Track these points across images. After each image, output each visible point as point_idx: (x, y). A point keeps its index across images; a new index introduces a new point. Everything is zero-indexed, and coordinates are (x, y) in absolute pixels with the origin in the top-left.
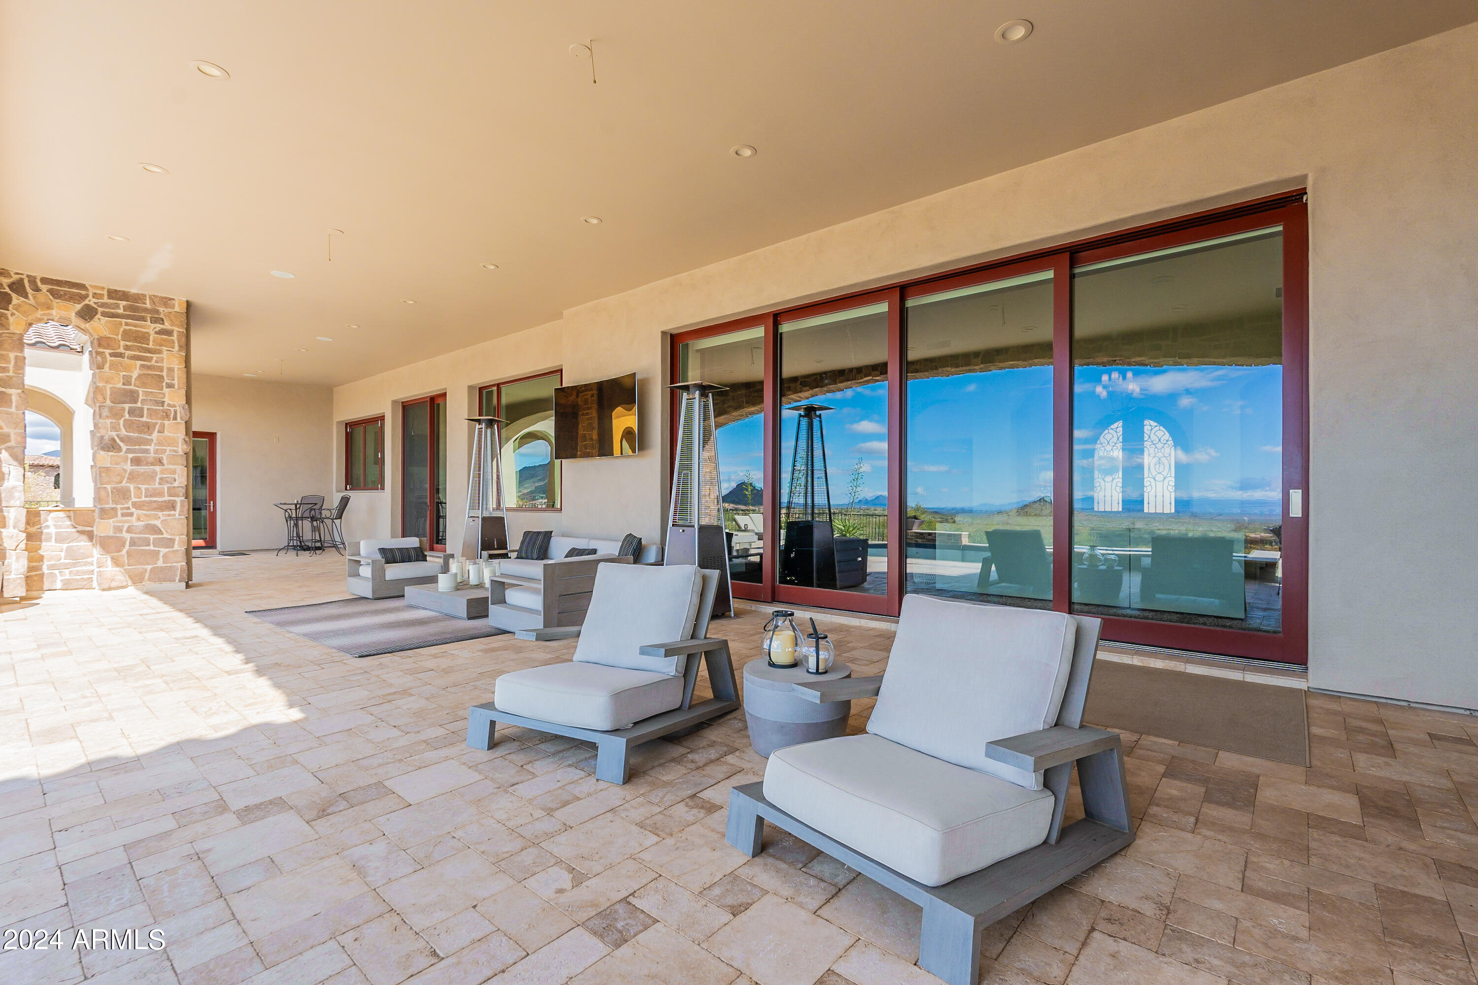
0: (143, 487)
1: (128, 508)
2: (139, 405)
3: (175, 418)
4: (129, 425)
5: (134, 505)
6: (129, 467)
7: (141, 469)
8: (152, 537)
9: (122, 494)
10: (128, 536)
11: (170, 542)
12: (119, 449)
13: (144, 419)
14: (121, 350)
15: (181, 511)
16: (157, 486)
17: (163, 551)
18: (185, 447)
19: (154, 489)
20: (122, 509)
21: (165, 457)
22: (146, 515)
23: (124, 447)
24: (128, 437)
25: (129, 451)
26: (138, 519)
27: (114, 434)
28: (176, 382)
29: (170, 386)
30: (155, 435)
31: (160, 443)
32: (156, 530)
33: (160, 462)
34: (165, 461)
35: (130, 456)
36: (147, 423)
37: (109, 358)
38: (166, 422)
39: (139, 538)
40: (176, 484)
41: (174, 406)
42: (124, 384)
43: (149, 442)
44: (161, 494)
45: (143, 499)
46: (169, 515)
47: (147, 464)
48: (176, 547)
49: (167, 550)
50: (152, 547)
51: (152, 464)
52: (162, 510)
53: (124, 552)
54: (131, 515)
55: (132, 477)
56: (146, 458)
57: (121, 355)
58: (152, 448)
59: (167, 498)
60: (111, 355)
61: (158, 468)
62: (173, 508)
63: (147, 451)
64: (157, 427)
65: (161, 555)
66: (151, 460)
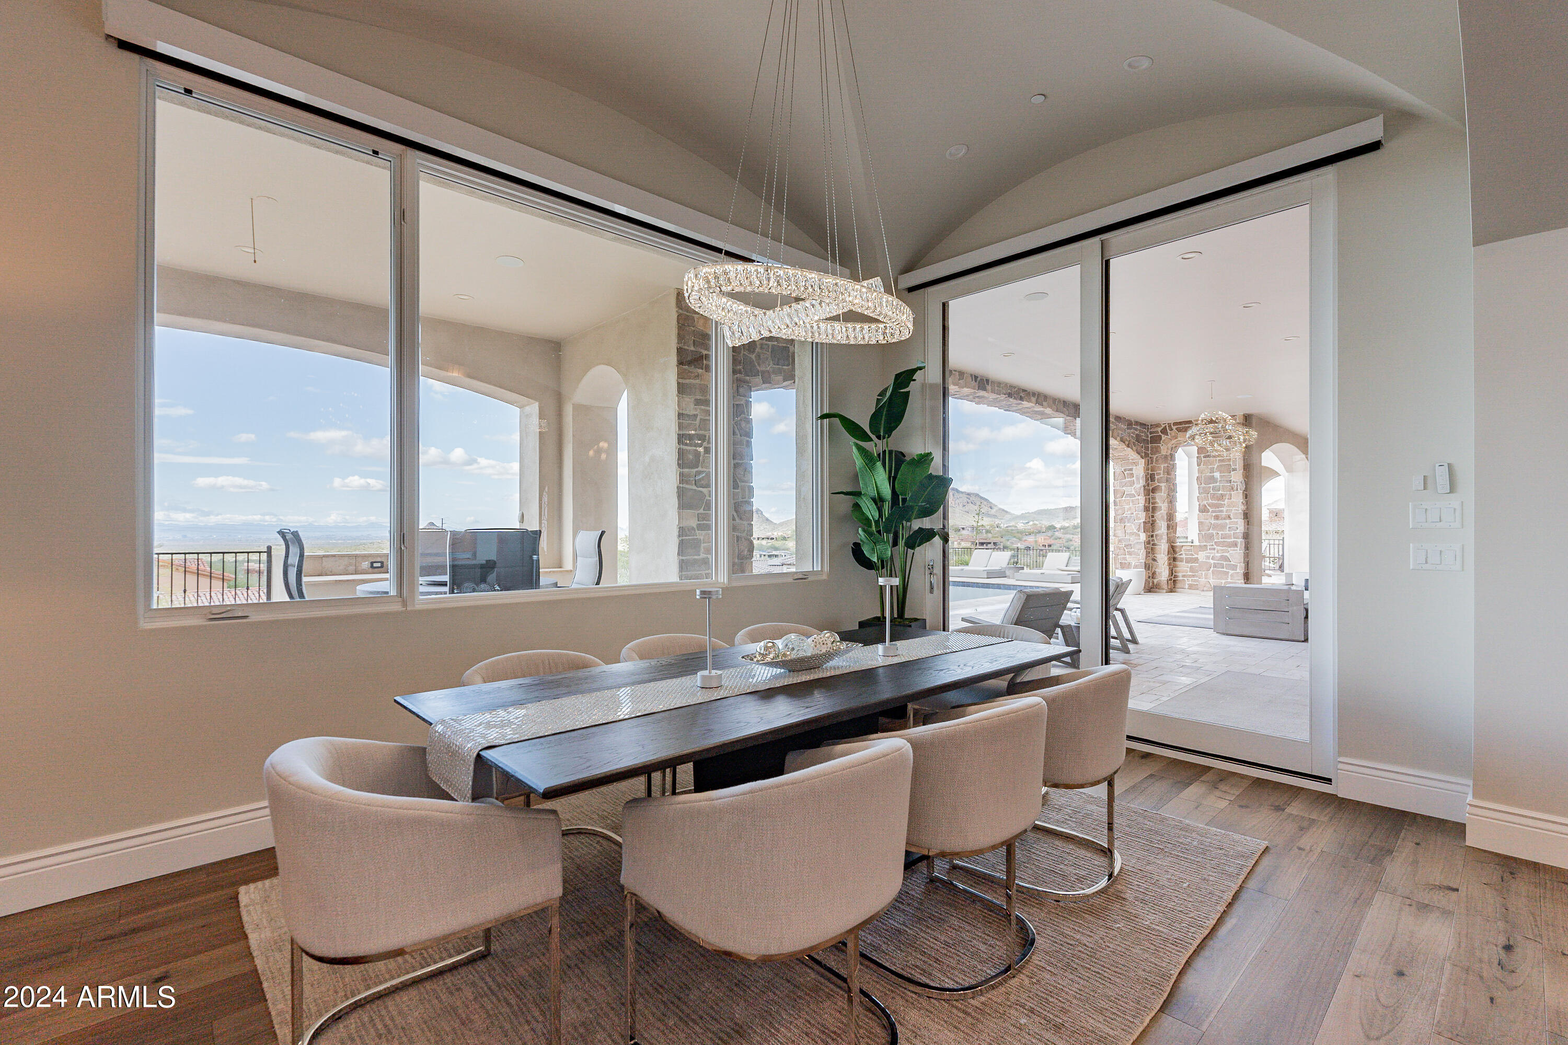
0: (1220, 533)
1: (1213, 545)
2: (1218, 484)
3: (1237, 490)
4: (1213, 497)
5: (1215, 543)
6: (1213, 522)
7: (1219, 522)
8: (1225, 563)
9: (1211, 537)
10: (1212, 562)
11: (1234, 567)
12: (1208, 511)
13: (1220, 492)
14: (1209, 454)
15: (1240, 548)
16: (1228, 532)
17: (1231, 572)
18: (1243, 507)
19: (1226, 534)
20: (1210, 546)
21: (1232, 515)
22: (1222, 550)
23: (1211, 510)
24: (1212, 503)
25: (1213, 512)
26: (1218, 552)
27: (1205, 502)
28: (1237, 467)
29: (1234, 470)
30: (1226, 500)
31: (1229, 506)
32: (1226, 559)
33: (1229, 517)
34: (1232, 517)
35: (1214, 514)
36: (1222, 494)
37: (1203, 459)
38: (1232, 493)
39: (1218, 563)
40: (1238, 531)
41: (1237, 482)
42: (1210, 473)
43: (1222, 506)
44: (1229, 537)
45: (1220, 540)
46: (1234, 550)
47: (1222, 519)
48: (1238, 571)
49: (1233, 572)
50: (1225, 570)
51: (1225, 519)
52: (1230, 547)
53: (1210, 571)
54: (1214, 549)
55: (1215, 527)
56: (1221, 515)
57: (1209, 456)
58: (1224, 509)
59: (1233, 540)
60: (1205, 457)
61: (1228, 521)
62: (1236, 545)
63: (1222, 511)
64: (1227, 495)
65: (1230, 574)
66: (1223, 516)
